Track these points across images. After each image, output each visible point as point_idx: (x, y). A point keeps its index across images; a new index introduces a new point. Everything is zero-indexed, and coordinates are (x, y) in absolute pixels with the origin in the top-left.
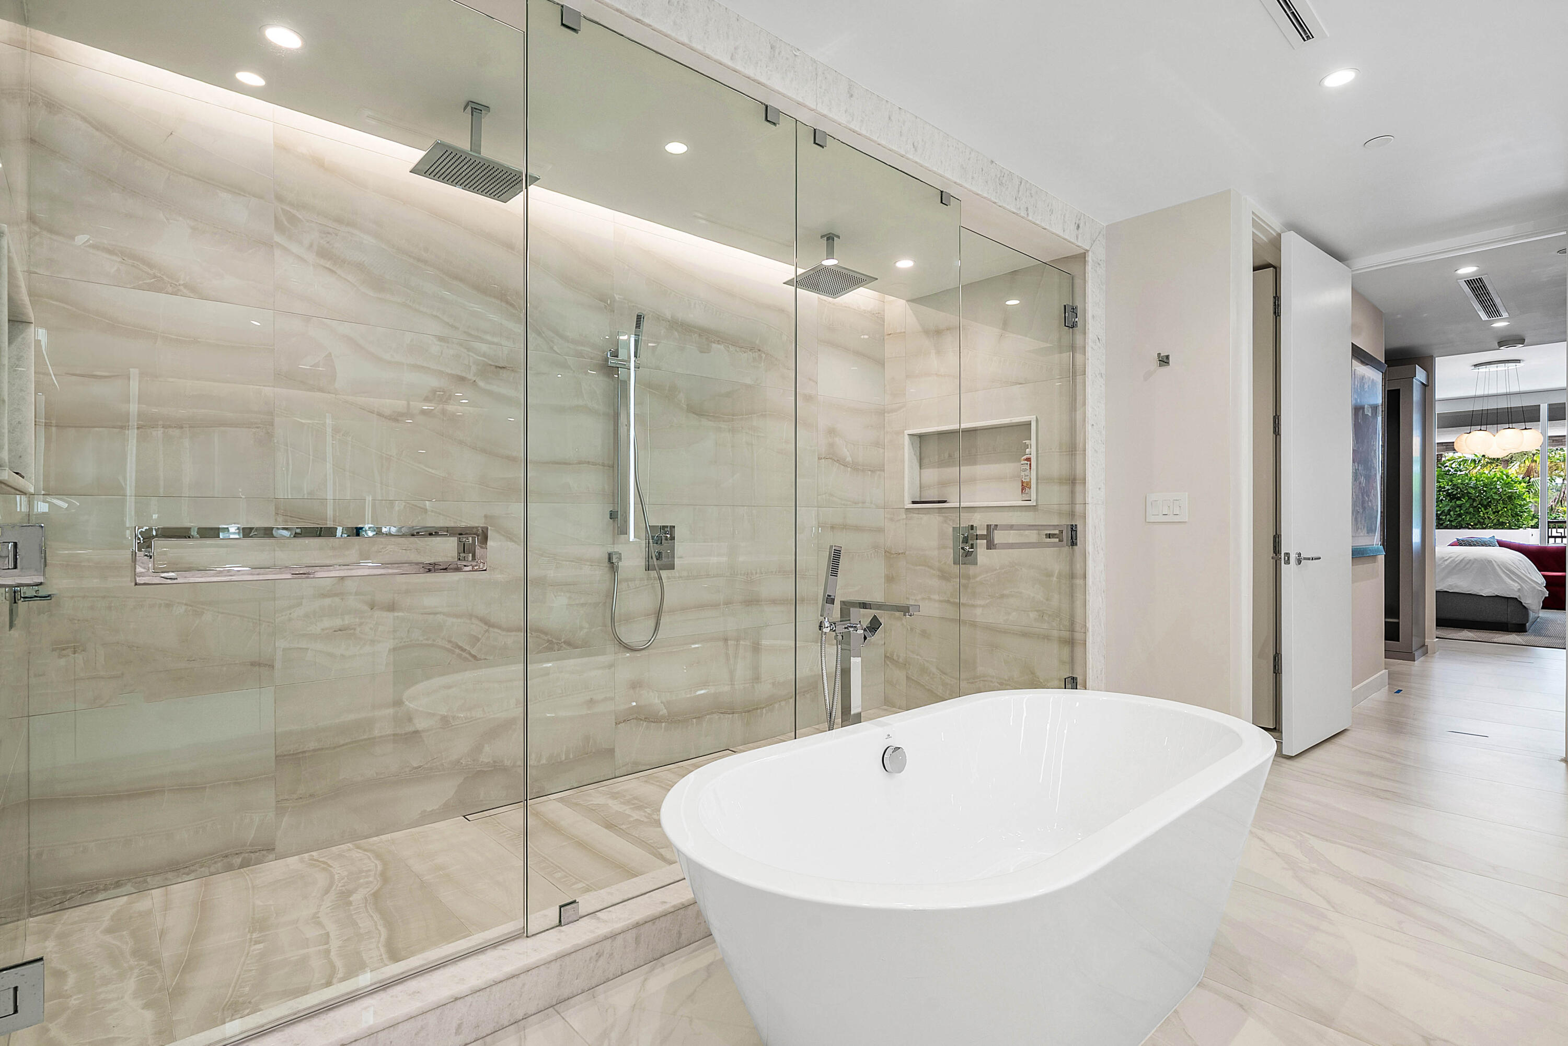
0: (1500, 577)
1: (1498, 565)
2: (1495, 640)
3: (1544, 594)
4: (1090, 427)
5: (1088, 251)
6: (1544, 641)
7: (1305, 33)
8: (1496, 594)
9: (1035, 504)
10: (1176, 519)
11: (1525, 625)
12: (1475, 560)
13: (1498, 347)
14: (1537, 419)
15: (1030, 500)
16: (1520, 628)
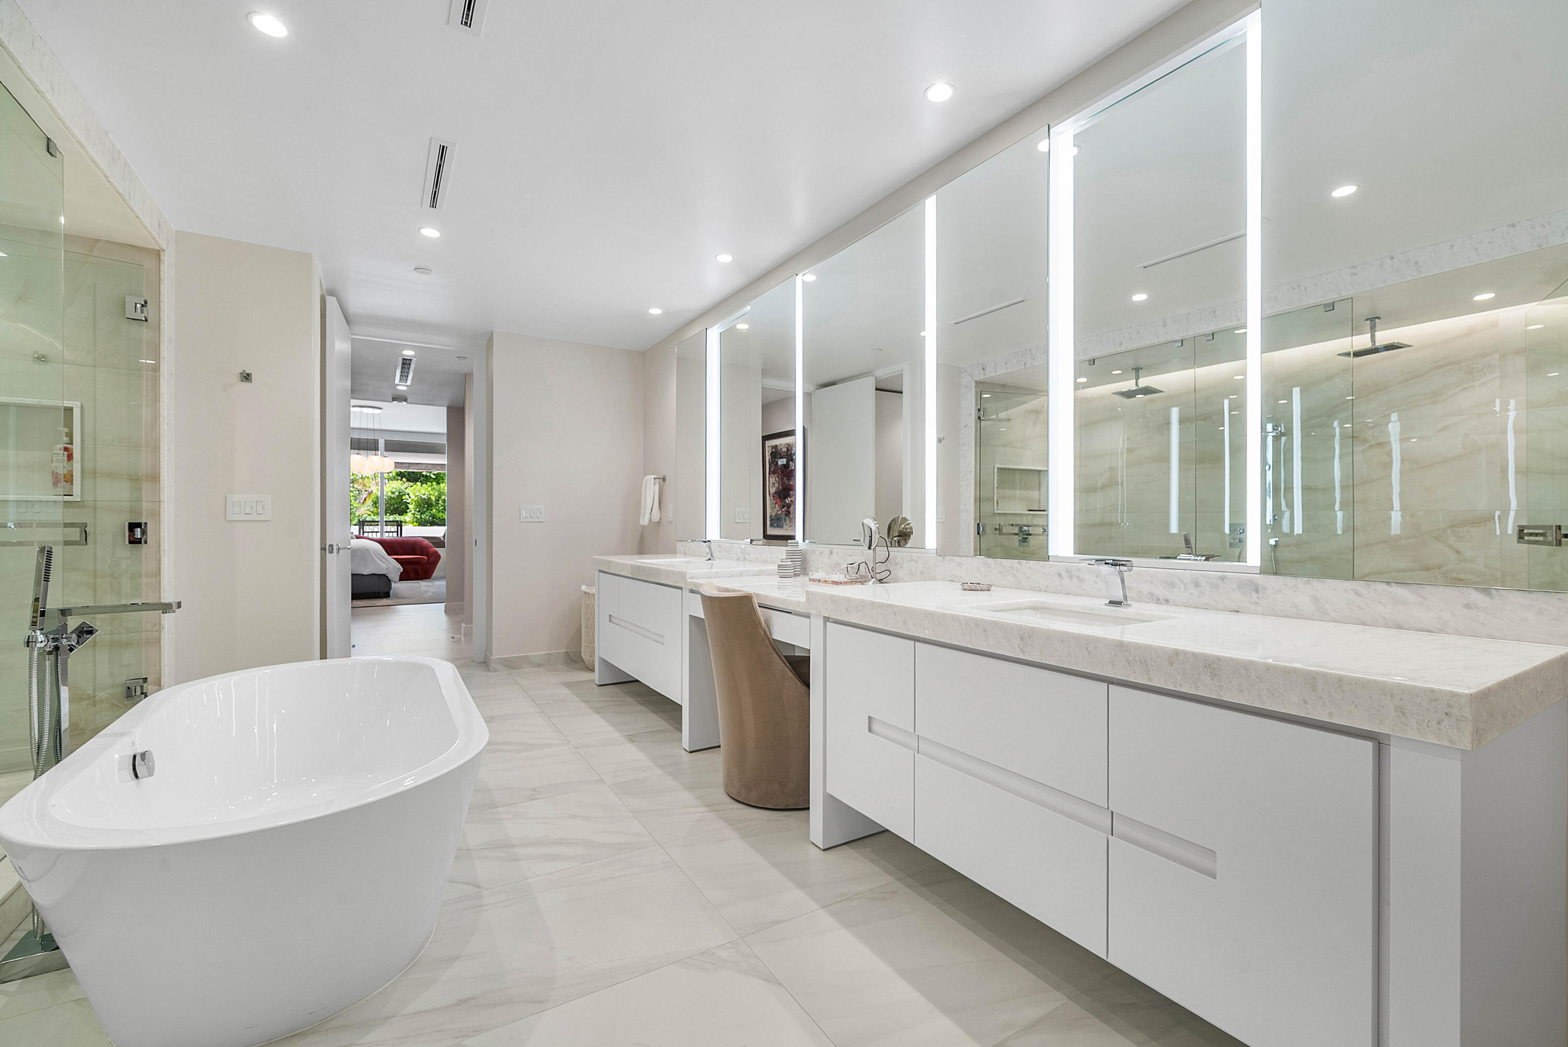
0: (375, 561)
1: (374, 553)
2: (378, 604)
3: (400, 569)
4: (166, 425)
5: (164, 250)
6: (400, 601)
7: (433, 204)
8: (373, 572)
9: (79, 500)
10: (258, 518)
11: (389, 592)
12: (359, 549)
13: (391, 400)
14: (376, 449)
15: (72, 495)
16: (387, 595)
